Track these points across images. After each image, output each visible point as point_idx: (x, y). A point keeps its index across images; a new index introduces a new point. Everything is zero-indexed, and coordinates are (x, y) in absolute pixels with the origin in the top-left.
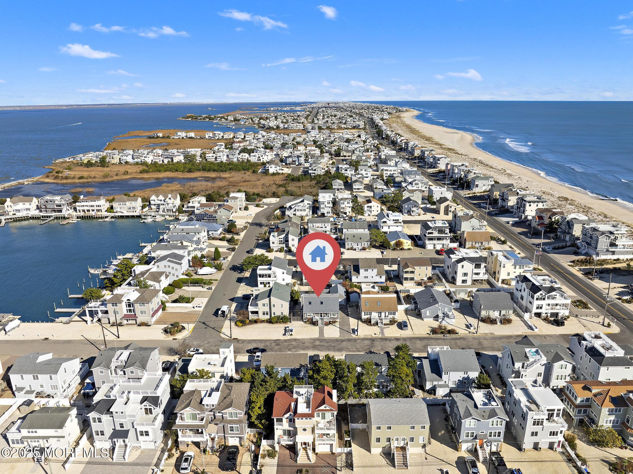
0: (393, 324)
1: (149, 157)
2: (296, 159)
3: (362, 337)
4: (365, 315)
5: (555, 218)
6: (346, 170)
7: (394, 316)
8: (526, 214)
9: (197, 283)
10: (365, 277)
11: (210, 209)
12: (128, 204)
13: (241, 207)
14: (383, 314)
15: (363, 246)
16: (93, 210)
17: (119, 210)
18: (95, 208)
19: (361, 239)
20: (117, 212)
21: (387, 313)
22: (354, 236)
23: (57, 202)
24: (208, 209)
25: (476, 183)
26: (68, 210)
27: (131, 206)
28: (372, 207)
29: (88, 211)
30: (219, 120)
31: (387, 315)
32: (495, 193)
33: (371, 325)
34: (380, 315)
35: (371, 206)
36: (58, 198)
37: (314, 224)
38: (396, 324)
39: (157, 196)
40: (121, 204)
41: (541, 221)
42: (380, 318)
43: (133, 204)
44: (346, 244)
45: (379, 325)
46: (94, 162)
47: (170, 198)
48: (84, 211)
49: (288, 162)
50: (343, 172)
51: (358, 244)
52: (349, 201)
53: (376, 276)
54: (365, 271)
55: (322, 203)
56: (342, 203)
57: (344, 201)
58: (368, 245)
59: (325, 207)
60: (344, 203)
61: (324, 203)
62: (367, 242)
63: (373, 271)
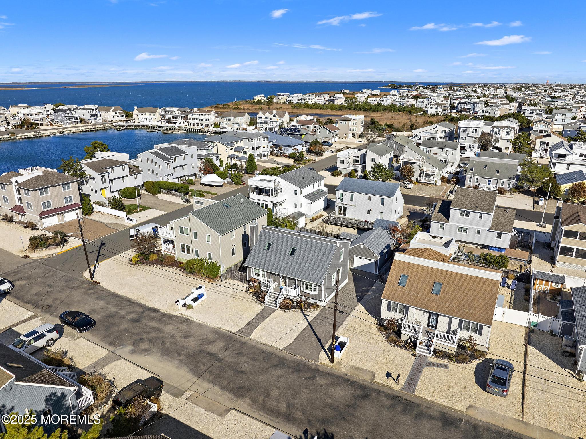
0: (463, 361)
1: (312, 99)
2: (471, 106)
3: (344, 370)
4: (389, 310)
6: (532, 113)
7: (475, 336)
9: (176, 191)
10: (461, 229)
11: (308, 127)
12: (234, 120)
13: (354, 132)
14: (443, 321)
15: (500, 186)
16: (202, 125)
17: (224, 125)
18: (204, 122)
19: (498, 172)
20: (222, 128)
21: (455, 322)
22: (485, 167)
23: (174, 114)
24: (306, 127)
26: (184, 123)
27: (236, 122)
29: (198, 125)
30: (417, 88)
31: (453, 328)
33: (394, 343)
34: (433, 322)
36: (175, 110)
37: (429, 149)
38: (475, 362)
39: (264, 114)
40: (227, 119)
42: (432, 330)
43: (239, 120)
44: (467, 178)
45: (420, 349)
46: (263, 101)
47: (274, 115)
48: (194, 124)
49: (459, 109)
50: (527, 114)
51: (490, 181)
52: (509, 131)
53: (488, 230)
54: (462, 215)
55: (463, 130)
56: (496, 132)
57: (500, 130)
58: (511, 186)
59: (468, 136)
60: (500, 132)
61: (466, 130)
62: (509, 180)
63: (481, 217)
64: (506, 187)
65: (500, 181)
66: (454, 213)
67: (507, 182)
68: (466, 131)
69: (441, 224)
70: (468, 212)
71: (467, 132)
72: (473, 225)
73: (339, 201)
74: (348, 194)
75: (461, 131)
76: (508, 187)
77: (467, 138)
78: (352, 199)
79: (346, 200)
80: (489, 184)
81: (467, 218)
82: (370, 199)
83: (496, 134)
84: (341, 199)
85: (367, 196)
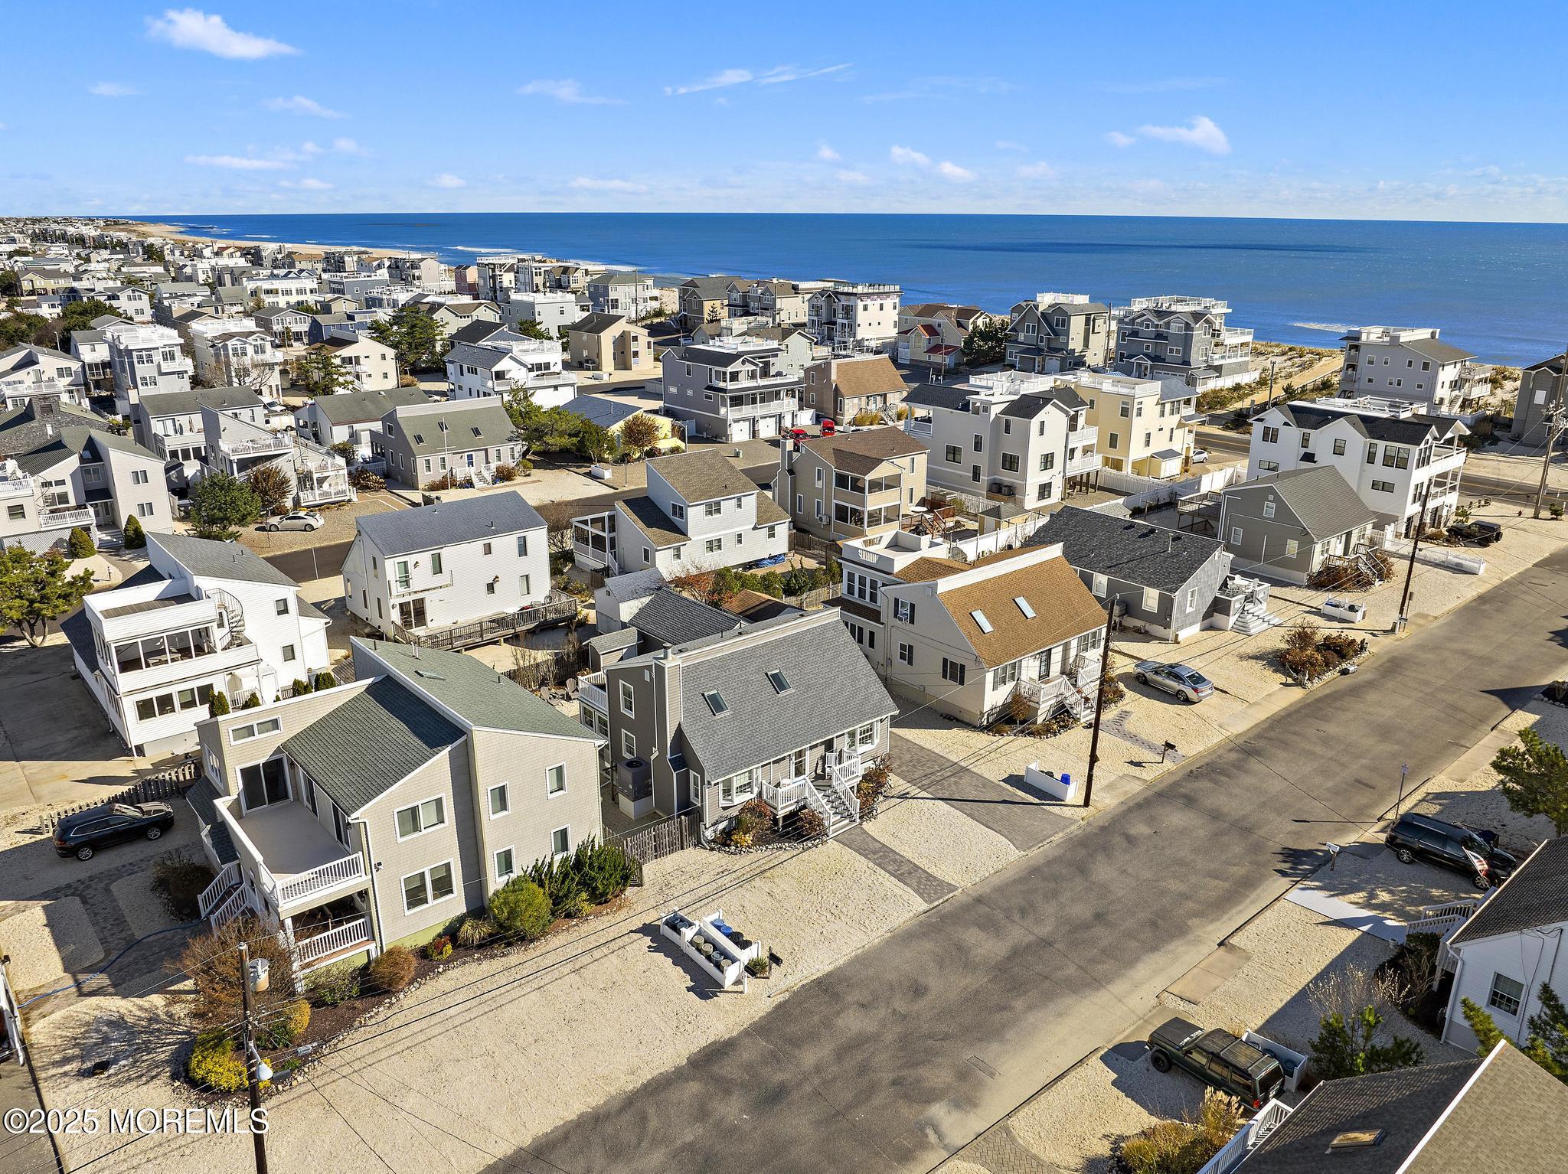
5: (974, 322)
8: (859, 337)
10: (710, 546)
15: (495, 462)
19: (477, 432)
22: (443, 426)
25: (612, 296)
28: (362, 360)
32: (707, 306)
35: (357, 358)
41: (936, 341)
51: (470, 457)
52: (259, 342)
53: (755, 528)
54: (710, 513)
55: (140, 357)
56: (235, 350)
57: (246, 343)
58: (517, 455)
59: (161, 374)
60: (245, 349)
61: (150, 356)
62: (511, 444)
63: (739, 506)
64: (508, 462)
65: (492, 452)
66: (695, 515)
67: (505, 449)
68: (150, 360)
69: (674, 548)
70: (718, 504)
71: (156, 363)
72: (729, 528)
73: (397, 589)
74: (425, 558)
75: (135, 360)
76: (511, 461)
77: (159, 379)
78: (438, 568)
79: (422, 575)
80: (471, 464)
81: (718, 515)
82: (488, 549)
83: (235, 354)
84: (406, 582)
85: (478, 545)
